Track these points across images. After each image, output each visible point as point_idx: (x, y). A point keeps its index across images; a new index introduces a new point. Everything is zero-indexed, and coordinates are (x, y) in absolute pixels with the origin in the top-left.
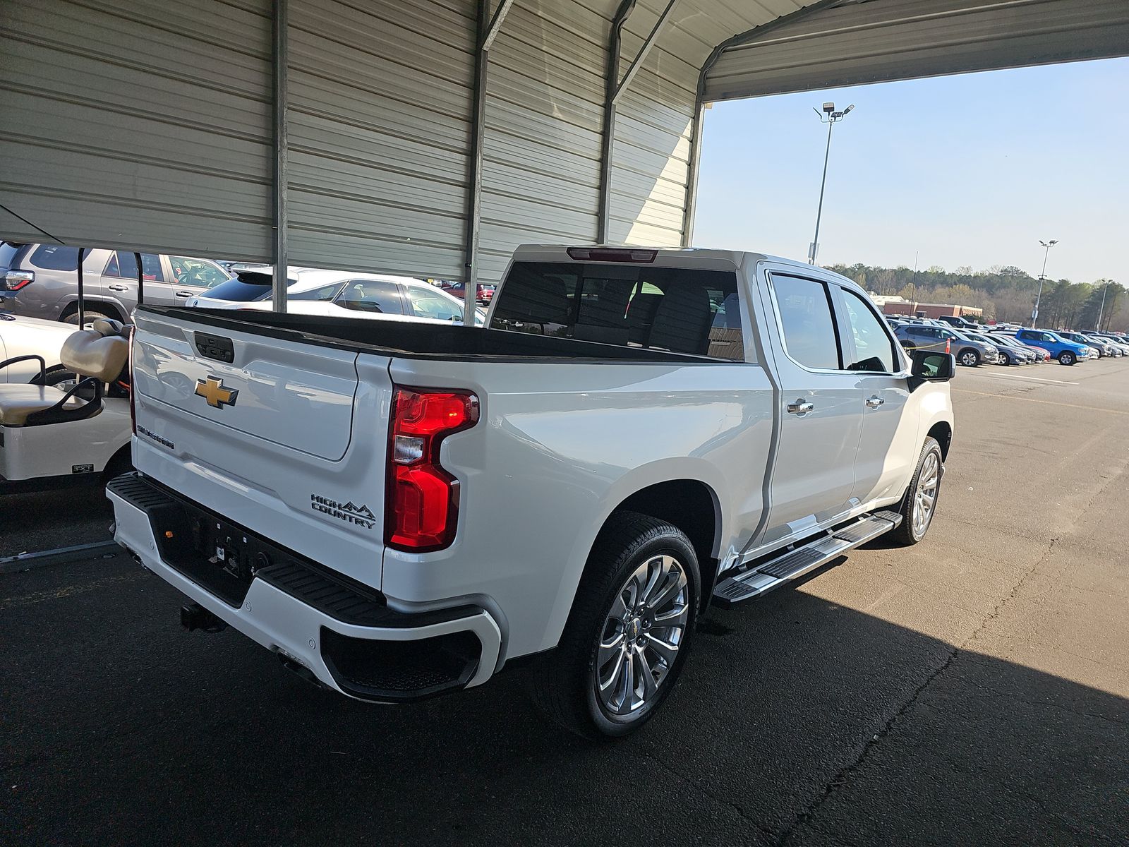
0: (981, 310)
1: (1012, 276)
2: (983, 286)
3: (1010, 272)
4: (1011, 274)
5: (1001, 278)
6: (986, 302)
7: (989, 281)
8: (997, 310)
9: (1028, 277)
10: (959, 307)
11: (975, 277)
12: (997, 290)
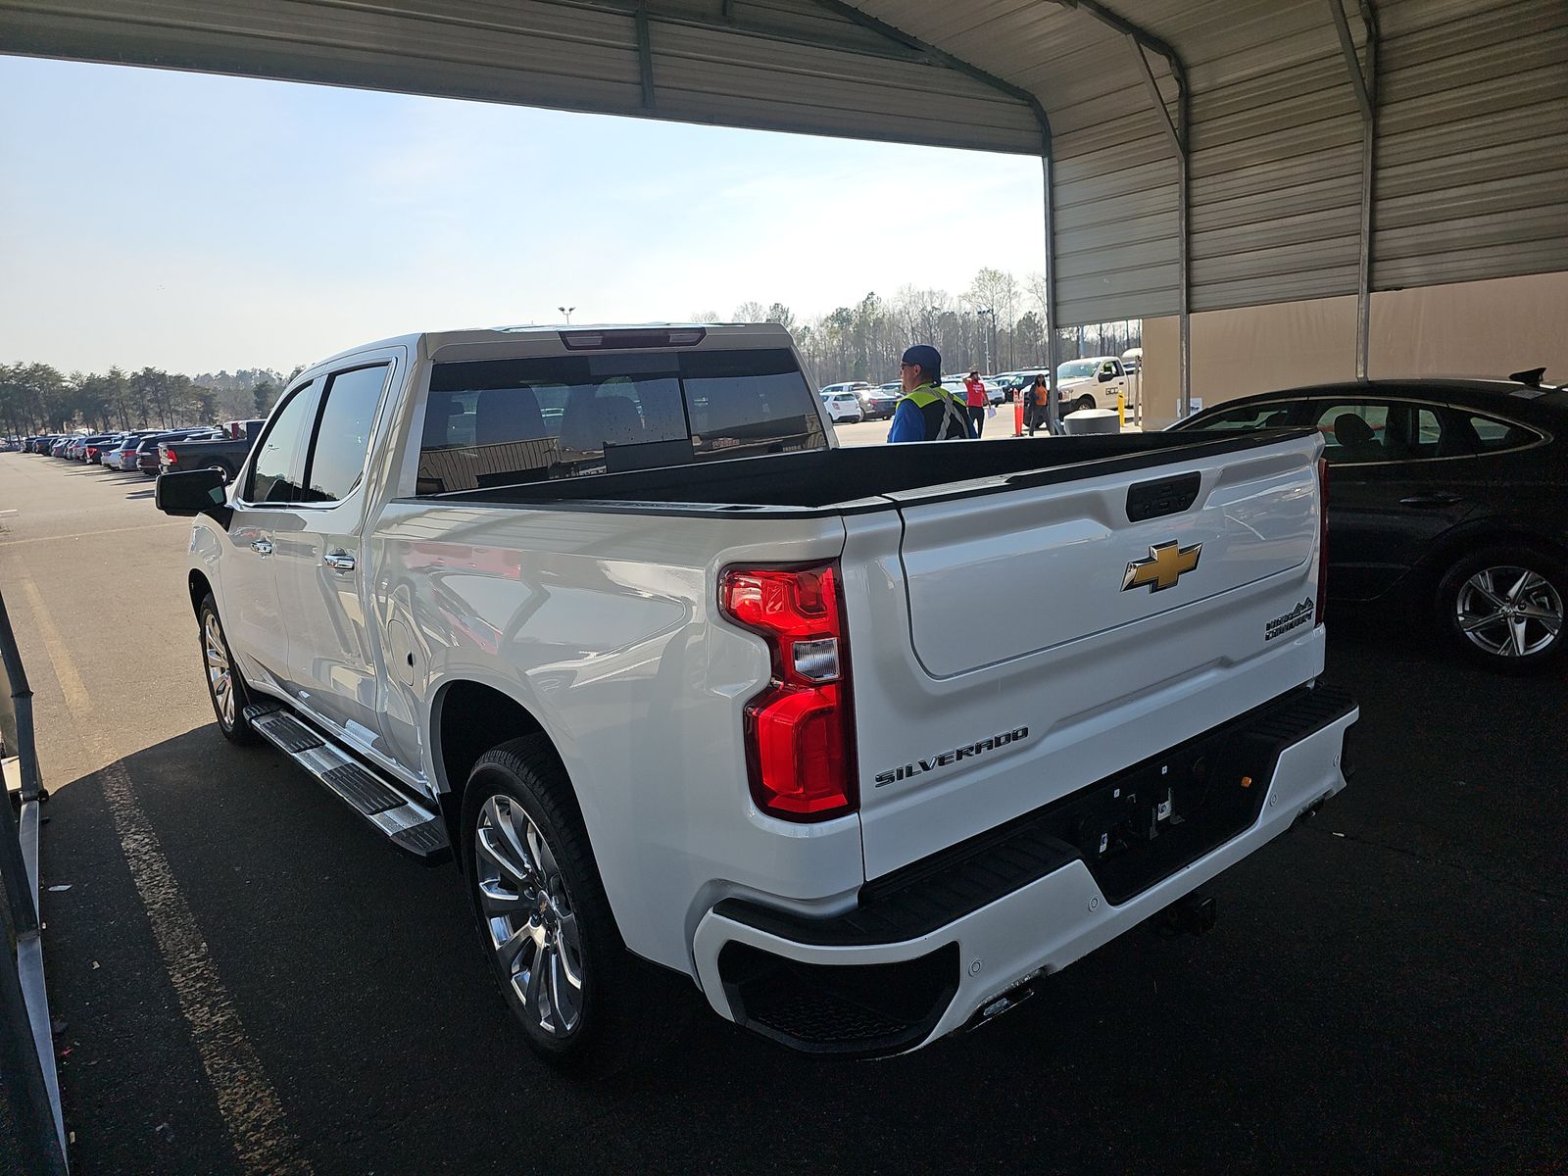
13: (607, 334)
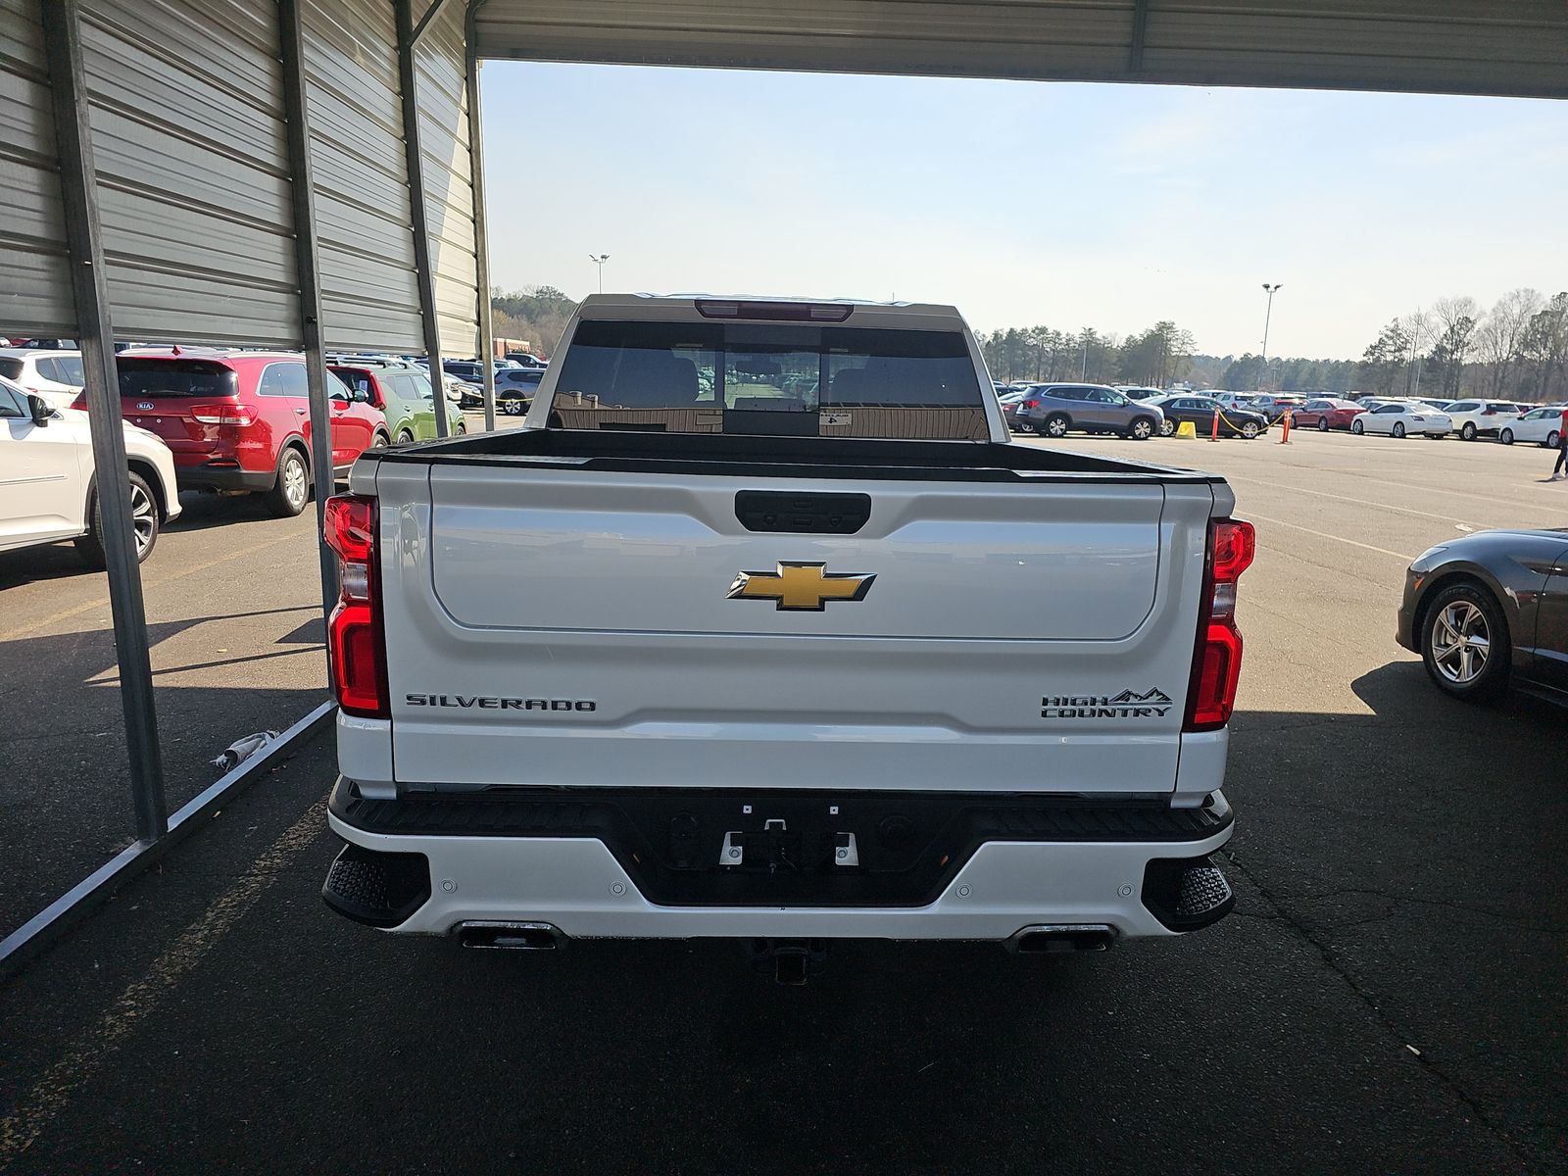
0: (528, 343)
1: (550, 299)
2: (520, 312)
3: (546, 293)
4: (548, 296)
5: (540, 300)
6: (529, 333)
7: (525, 305)
8: (543, 342)
9: (567, 300)
10: (502, 340)
11: (509, 300)
12: (537, 317)
13: (744, 305)
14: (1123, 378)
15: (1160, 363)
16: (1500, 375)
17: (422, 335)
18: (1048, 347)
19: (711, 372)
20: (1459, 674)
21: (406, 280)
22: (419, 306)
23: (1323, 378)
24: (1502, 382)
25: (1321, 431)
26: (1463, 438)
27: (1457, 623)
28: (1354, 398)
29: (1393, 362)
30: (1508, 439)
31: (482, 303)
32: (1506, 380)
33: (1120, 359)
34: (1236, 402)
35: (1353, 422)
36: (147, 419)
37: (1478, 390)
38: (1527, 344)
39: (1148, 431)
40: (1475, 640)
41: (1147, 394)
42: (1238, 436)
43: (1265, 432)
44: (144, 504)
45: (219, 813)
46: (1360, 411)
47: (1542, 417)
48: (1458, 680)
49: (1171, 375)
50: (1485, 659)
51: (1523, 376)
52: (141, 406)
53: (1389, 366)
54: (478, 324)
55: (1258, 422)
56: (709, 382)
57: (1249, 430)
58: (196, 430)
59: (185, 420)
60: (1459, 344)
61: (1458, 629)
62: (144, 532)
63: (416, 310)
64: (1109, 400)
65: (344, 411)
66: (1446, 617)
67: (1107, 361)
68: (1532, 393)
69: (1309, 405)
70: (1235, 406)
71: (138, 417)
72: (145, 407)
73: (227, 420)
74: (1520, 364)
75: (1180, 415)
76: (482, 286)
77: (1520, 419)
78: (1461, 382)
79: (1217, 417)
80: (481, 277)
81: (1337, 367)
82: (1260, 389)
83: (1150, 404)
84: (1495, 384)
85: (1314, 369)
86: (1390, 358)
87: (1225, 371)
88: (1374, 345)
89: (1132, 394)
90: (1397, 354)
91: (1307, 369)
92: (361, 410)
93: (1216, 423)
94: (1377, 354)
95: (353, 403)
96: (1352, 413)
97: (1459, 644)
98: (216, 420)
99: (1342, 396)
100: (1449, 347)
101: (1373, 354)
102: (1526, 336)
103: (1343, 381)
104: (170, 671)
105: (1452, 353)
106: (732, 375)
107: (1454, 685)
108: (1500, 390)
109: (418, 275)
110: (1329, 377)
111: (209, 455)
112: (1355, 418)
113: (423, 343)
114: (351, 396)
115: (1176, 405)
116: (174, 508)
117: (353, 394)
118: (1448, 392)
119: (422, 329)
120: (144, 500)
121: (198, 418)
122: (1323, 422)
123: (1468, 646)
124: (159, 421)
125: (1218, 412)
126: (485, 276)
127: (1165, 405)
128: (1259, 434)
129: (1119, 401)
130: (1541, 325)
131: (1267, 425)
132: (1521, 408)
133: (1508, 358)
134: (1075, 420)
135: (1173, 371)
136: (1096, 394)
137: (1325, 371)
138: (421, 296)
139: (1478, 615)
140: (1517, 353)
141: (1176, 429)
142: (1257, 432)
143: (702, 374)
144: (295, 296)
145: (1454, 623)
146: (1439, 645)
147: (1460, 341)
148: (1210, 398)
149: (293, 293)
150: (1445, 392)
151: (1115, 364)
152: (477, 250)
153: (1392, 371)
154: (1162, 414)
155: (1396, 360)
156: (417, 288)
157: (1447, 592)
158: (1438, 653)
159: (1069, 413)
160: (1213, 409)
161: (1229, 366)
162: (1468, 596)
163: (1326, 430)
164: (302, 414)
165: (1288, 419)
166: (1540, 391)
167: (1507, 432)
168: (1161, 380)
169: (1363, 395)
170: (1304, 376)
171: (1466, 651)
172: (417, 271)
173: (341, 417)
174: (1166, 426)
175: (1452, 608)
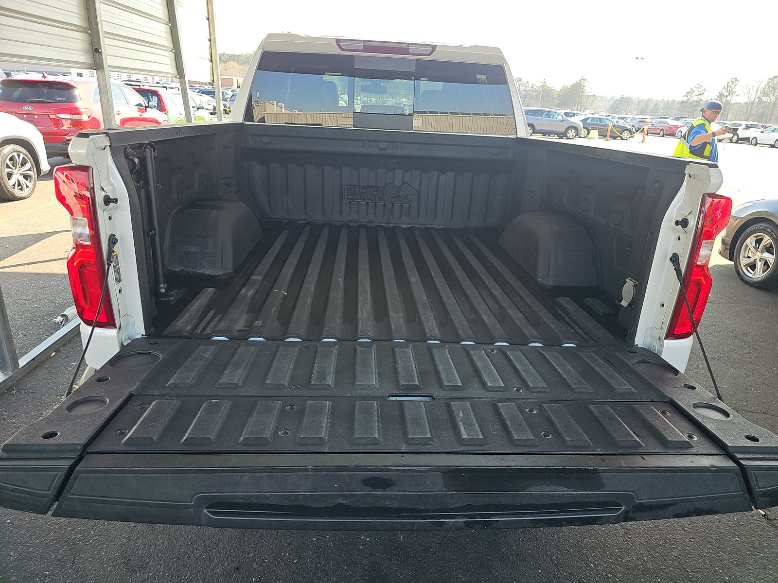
13: (367, 43)
14: (561, 105)
15: (579, 99)
16: (749, 109)
17: (175, 65)
18: (522, 88)
19: (346, 98)
20: (755, 273)
21: (164, 30)
22: (172, 47)
23: (660, 109)
24: (750, 113)
25: (661, 136)
26: (731, 142)
27: (756, 245)
28: (678, 119)
29: (697, 101)
30: (755, 143)
31: (213, 48)
32: (752, 112)
33: (559, 96)
34: (619, 120)
35: (677, 132)
36: (30, 115)
37: (738, 117)
38: (765, 93)
39: (574, 134)
40: (766, 255)
41: (574, 115)
42: (619, 138)
43: (633, 137)
44: (27, 164)
45: (54, 353)
46: (681, 127)
47: (773, 131)
48: (753, 277)
49: (584, 105)
50: (771, 266)
51: (760, 110)
52: (25, 108)
53: (695, 103)
54: (211, 61)
55: (630, 131)
56: (346, 103)
57: (626, 135)
58: (57, 122)
59: (50, 116)
60: (731, 93)
61: (757, 249)
62: (28, 180)
63: (170, 50)
64: (555, 117)
65: (143, 114)
66: (751, 241)
67: (552, 97)
68: (764, 119)
69: (655, 123)
70: (617, 122)
71: (25, 114)
72: (28, 108)
73: (75, 117)
74: (760, 104)
75: (591, 126)
76: (212, 38)
77: (762, 132)
78: (729, 112)
79: (610, 128)
80: (212, 32)
81: (668, 103)
82: (629, 113)
83: (576, 120)
84: (746, 114)
85: (657, 104)
86: (695, 98)
87: (612, 104)
88: (688, 92)
89: (567, 114)
90: (699, 97)
91: (653, 104)
92: (153, 113)
93: (609, 131)
94: (689, 97)
95: (148, 109)
96: (677, 127)
97: (756, 257)
98: (68, 116)
99: (671, 118)
100: (726, 94)
101: (687, 96)
102: (764, 89)
103: (670, 110)
104: (36, 263)
105: (727, 96)
106: (358, 99)
107: (750, 279)
108: (749, 117)
109: (171, 27)
110: (663, 108)
111: (66, 137)
112: (679, 130)
113: (175, 70)
114: (147, 105)
115: (589, 121)
116: (45, 167)
117: (148, 104)
118: (723, 117)
119: (175, 61)
120: (27, 162)
121: (58, 115)
122: (662, 132)
123: (762, 259)
124: (36, 117)
125: (611, 125)
126: (214, 31)
127: (584, 121)
128: (630, 137)
129: (560, 118)
130: (773, 83)
131: (634, 133)
132: (762, 127)
133: (754, 101)
134: (537, 128)
135: (585, 103)
136: (549, 114)
137: (662, 105)
138: (173, 40)
139: (769, 241)
140: (759, 98)
141: (588, 134)
142: (629, 136)
143: (342, 98)
144: (87, 35)
145: (755, 245)
146: (744, 257)
147: (731, 91)
148: (605, 117)
149: (86, 32)
150: (721, 117)
151: (556, 99)
152: (208, 15)
153: (696, 106)
154: (582, 126)
155: (698, 100)
156: (170, 35)
157: (752, 228)
158: (744, 261)
159: (534, 124)
160: (608, 123)
161: (613, 101)
162: (764, 231)
163: (663, 136)
164: (118, 114)
165: (646, 130)
166: (768, 118)
167: (754, 139)
168: (579, 108)
169: (682, 118)
170: (651, 107)
171: (760, 261)
172: (170, 25)
173: (142, 117)
174: (583, 132)
175: (754, 237)
